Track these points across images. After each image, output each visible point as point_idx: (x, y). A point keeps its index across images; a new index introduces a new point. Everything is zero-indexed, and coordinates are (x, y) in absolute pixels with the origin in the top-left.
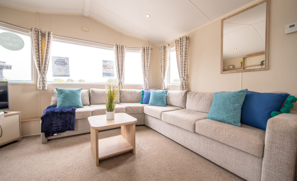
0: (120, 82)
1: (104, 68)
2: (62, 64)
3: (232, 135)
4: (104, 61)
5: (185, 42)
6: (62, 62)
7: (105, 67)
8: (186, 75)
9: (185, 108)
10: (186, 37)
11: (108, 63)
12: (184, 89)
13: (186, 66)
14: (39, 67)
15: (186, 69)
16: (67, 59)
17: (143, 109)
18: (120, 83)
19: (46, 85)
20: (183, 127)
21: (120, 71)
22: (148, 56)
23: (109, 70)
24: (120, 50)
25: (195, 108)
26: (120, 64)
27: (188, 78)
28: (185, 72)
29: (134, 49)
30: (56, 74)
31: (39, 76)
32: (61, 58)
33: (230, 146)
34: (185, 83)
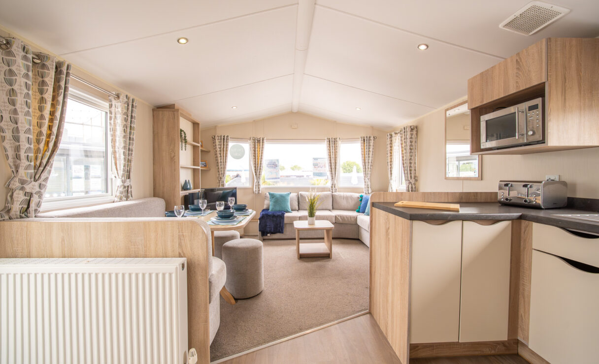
0: (333, 184)
1: (315, 168)
2: (272, 167)
4: (315, 159)
5: (409, 133)
6: (273, 164)
7: (315, 165)
8: (413, 177)
10: (410, 127)
11: (319, 161)
13: (412, 165)
14: (256, 172)
15: (413, 168)
16: (278, 160)
17: (356, 219)
18: (333, 185)
19: (261, 189)
21: (333, 170)
22: (369, 149)
23: (320, 169)
24: (333, 144)
26: (333, 161)
27: (416, 180)
28: (411, 173)
29: (352, 140)
30: (268, 177)
31: (255, 181)
32: (271, 160)
34: (412, 188)
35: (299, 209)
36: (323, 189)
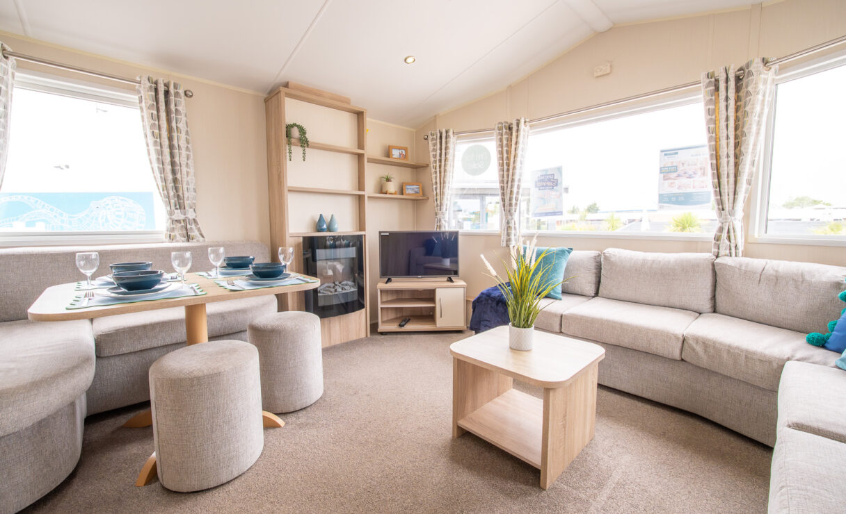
1: (666, 178)
6: (549, 180)
7: (667, 172)
11: (682, 156)
16: (559, 169)
21: (726, 181)
23: (684, 180)
24: (728, 92)
26: (727, 150)
32: (547, 170)
35: (597, 294)
36: (692, 245)
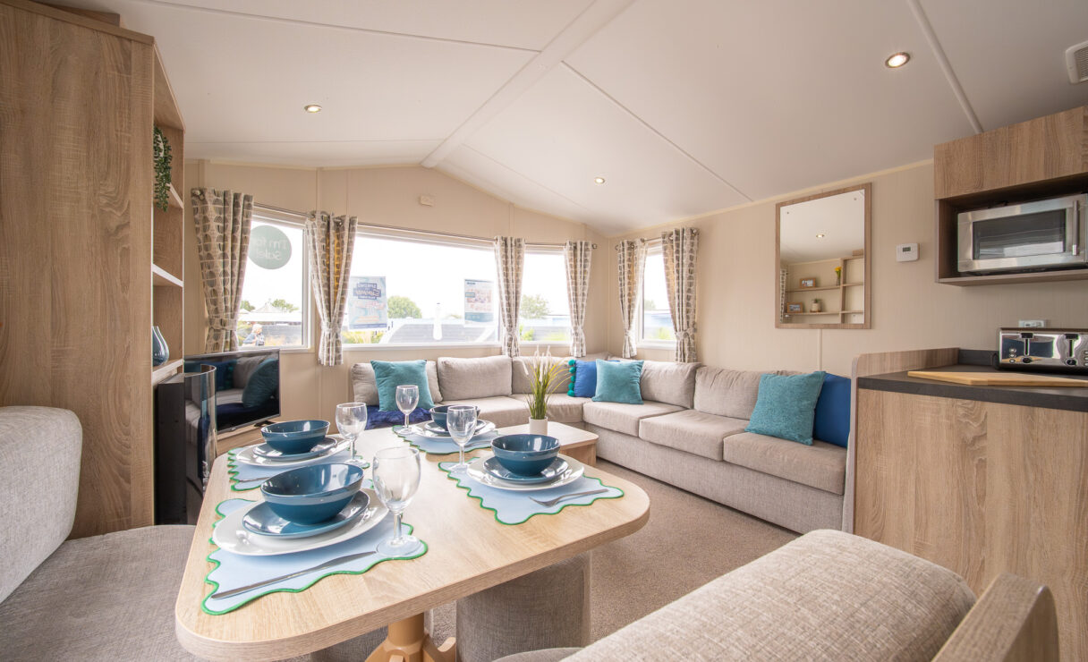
0: (511, 339)
1: (469, 301)
2: (369, 295)
3: (796, 460)
4: (470, 282)
5: (688, 241)
6: (371, 289)
7: (470, 296)
8: (691, 323)
9: (692, 407)
10: (692, 231)
11: (478, 286)
12: (687, 359)
13: (691, 302)
14: (329, 308)
15: (692, 308)
16: (383, 280)
17: (581, 410)
18: (511, 342)
19: (342, 353)
20: (696, 452)
21: (513, 308)
22: (585, 267)
23: (480, 304)
24: (511, 252)
25: (716, 409)
26: (512, 289)
27: (695, 330)
28: (688, 317)
30: (356, 322)
31: (325, 330)
32: (367, 278)
33: (793, 482)
34: (689, 344)
35: (443, 400)
36: (487, 351)
